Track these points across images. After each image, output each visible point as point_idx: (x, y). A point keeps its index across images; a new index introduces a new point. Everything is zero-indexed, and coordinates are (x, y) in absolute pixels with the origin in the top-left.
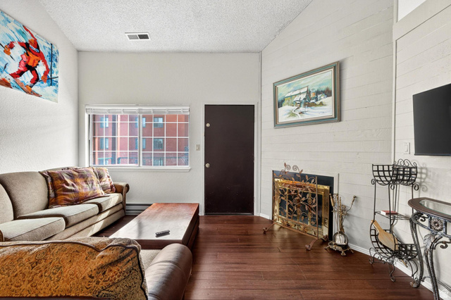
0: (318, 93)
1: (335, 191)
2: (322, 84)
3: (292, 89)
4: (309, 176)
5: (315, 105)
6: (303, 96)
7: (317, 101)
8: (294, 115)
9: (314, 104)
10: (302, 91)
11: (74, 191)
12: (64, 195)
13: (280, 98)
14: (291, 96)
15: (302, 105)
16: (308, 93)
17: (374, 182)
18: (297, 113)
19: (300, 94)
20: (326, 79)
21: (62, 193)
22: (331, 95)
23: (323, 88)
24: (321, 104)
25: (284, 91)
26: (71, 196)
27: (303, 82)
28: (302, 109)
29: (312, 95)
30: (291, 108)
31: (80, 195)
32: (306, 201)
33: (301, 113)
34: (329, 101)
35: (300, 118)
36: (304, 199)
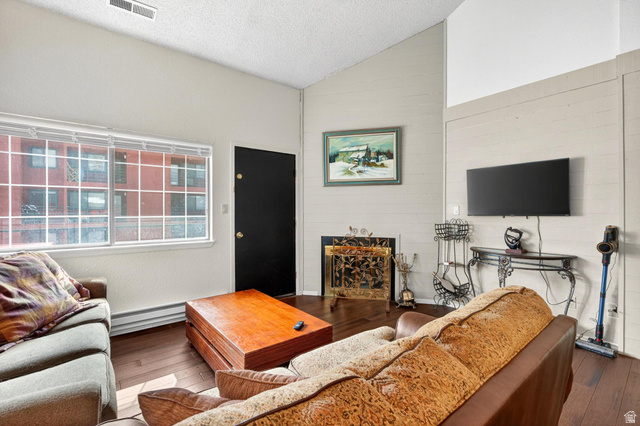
0: (379, 153)
1: (397, 252)
2: (383, 145)
3: (348, 143)
4: (380, 239)
5: (376, 166)
6: (362, 155)
7: (378, 161)
8: (350, 173)
9: (374, 165)
10: (361, 148)
11: (31, 306)
12: (12, 318)
13: (331, 151)
14: (347, 152)
15: (361, 163)
16: (368, 151)
17: (437, 239)
18: (354, 171)
19: (358, 151)
20: (387, 141)
21: (5, 314)
22: (392, 158)
23: (385, 150)
24: (382, 165)
25: (336, 144)
26: (28, 319)
27: (362, 139)
28: (360, 168)
29: (372, 155)
30: (346, 165)
31: (47, 312)
32: (376, 265)
33: (360, 172)
34: (391, 163)
35: (358, 177)
36: (374, 263)
